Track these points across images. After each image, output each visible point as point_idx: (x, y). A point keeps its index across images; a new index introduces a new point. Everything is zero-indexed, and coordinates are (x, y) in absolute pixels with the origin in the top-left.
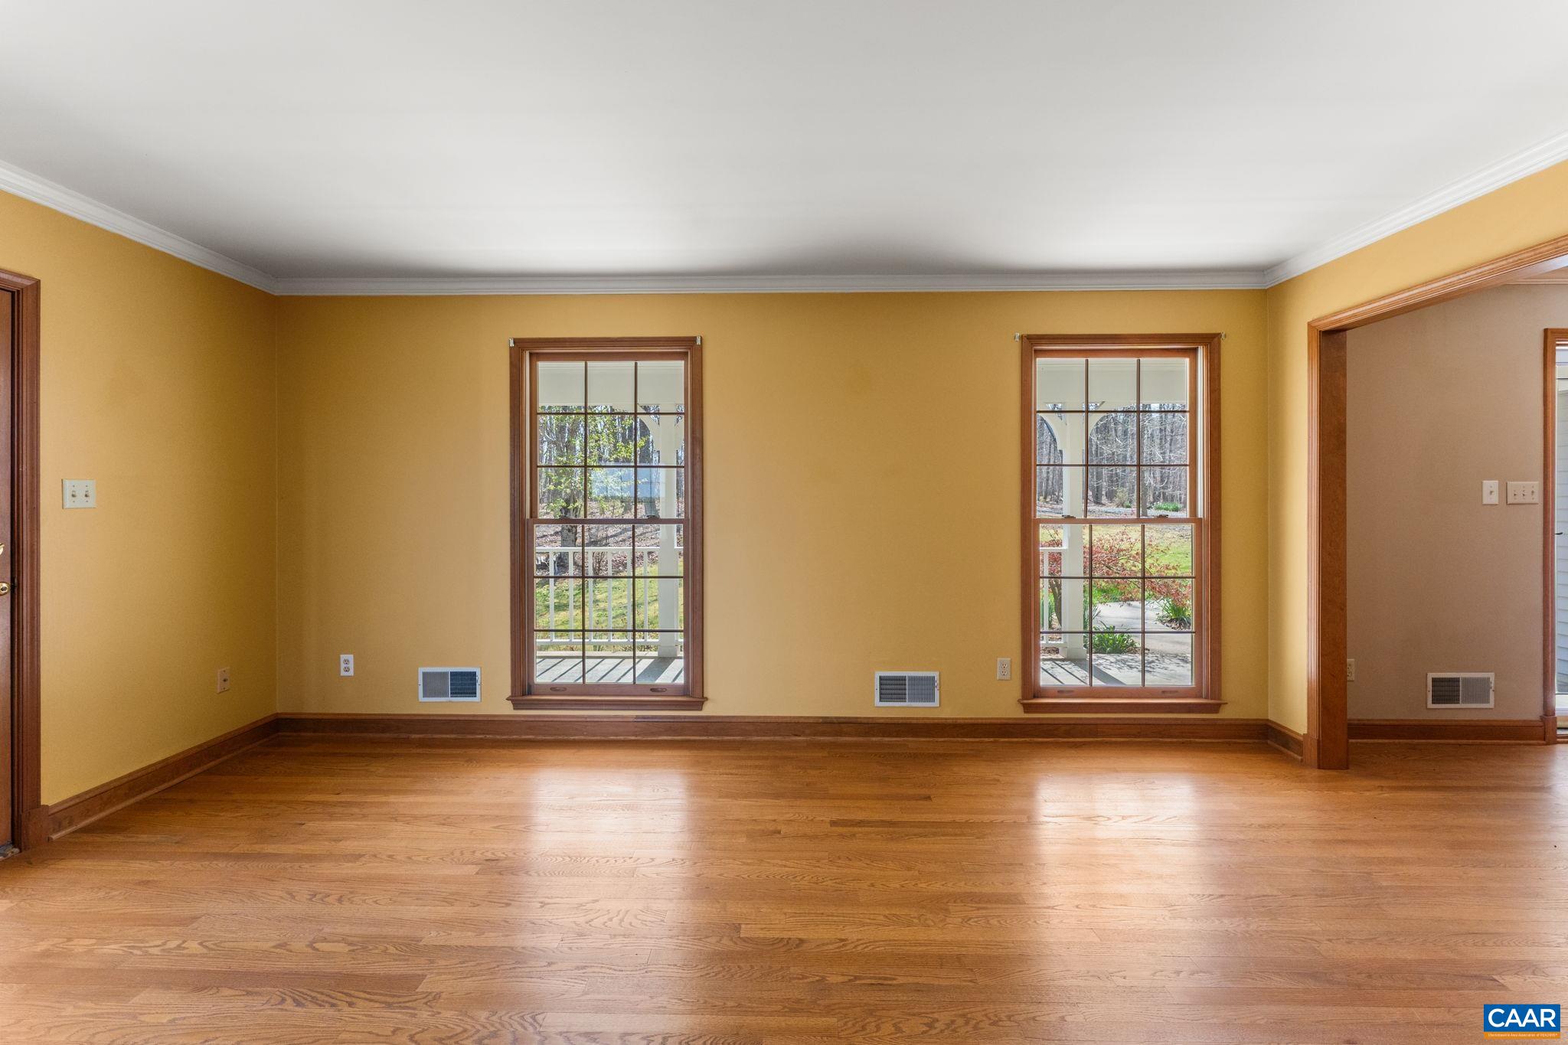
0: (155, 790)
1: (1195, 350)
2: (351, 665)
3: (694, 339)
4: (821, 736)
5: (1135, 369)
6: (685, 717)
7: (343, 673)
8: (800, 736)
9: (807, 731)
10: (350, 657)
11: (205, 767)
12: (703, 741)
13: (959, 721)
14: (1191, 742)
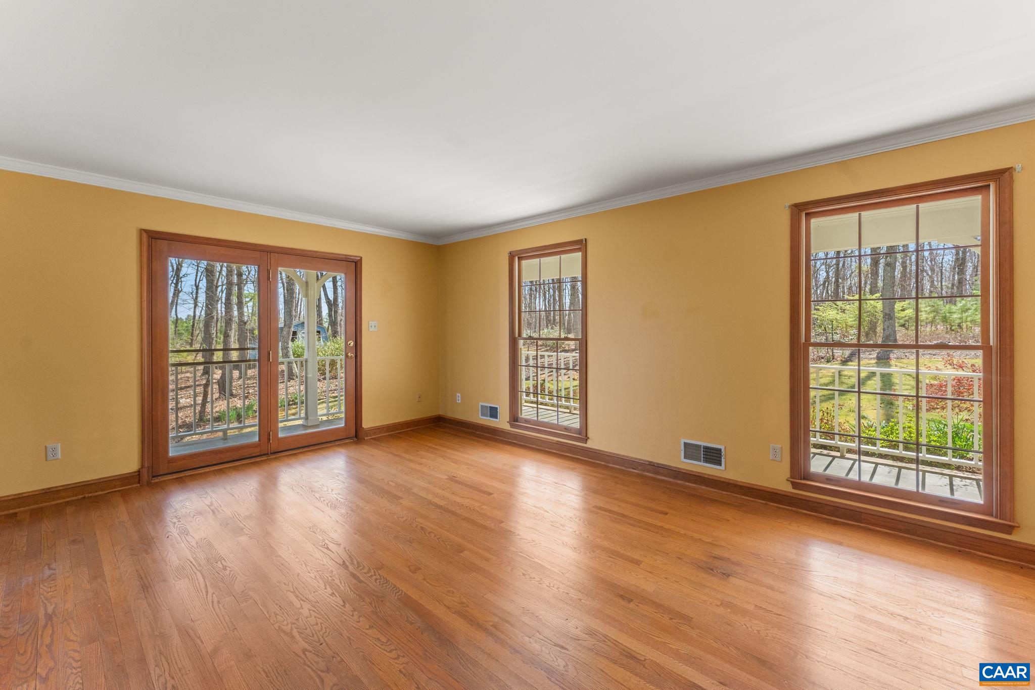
0: (395, 432)
1: (987, 187)
2: (460, 399)
3: (582, 240)
4: (647, 472)
5: (915, 213)
6: (579, 446)
7: (458, 401)
8: (635, 469)
9: (640, 468)
10: (459, 395)
11: (412, 429)
12: (585, 460)
13: (738, 483)
14: (969, 553)
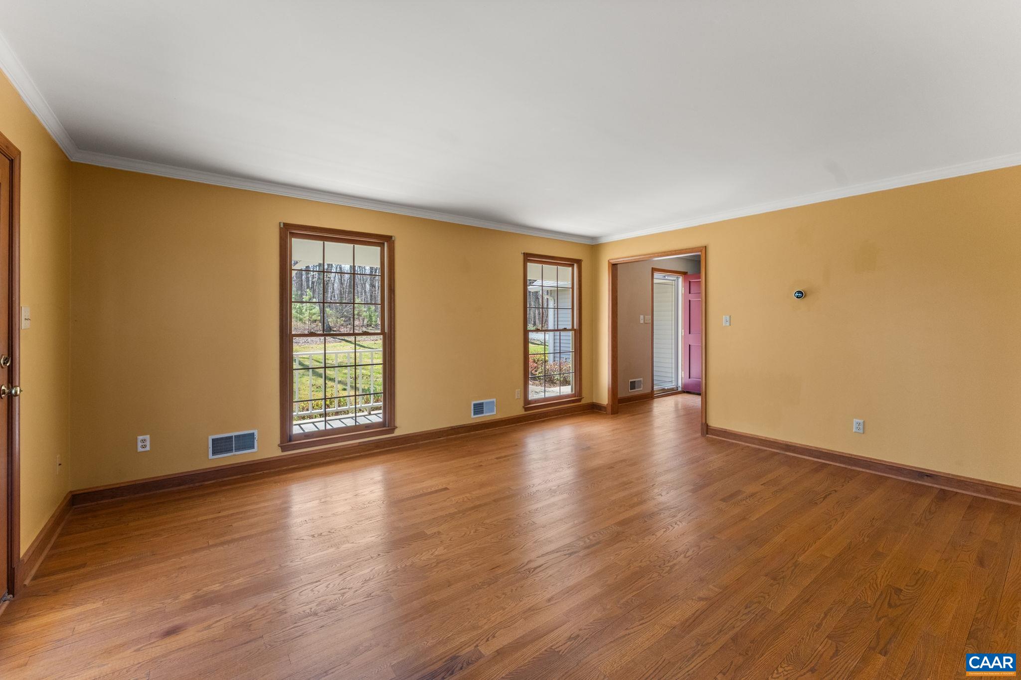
1: (573, 265)
2: (148, 443)
3: (391, 237)
5: (556, 270)
6: (387, 438)
7: (140, 449)
8: (441, 437)
9: (444, 435)
10: (147, 437)
12: (397, 448)
